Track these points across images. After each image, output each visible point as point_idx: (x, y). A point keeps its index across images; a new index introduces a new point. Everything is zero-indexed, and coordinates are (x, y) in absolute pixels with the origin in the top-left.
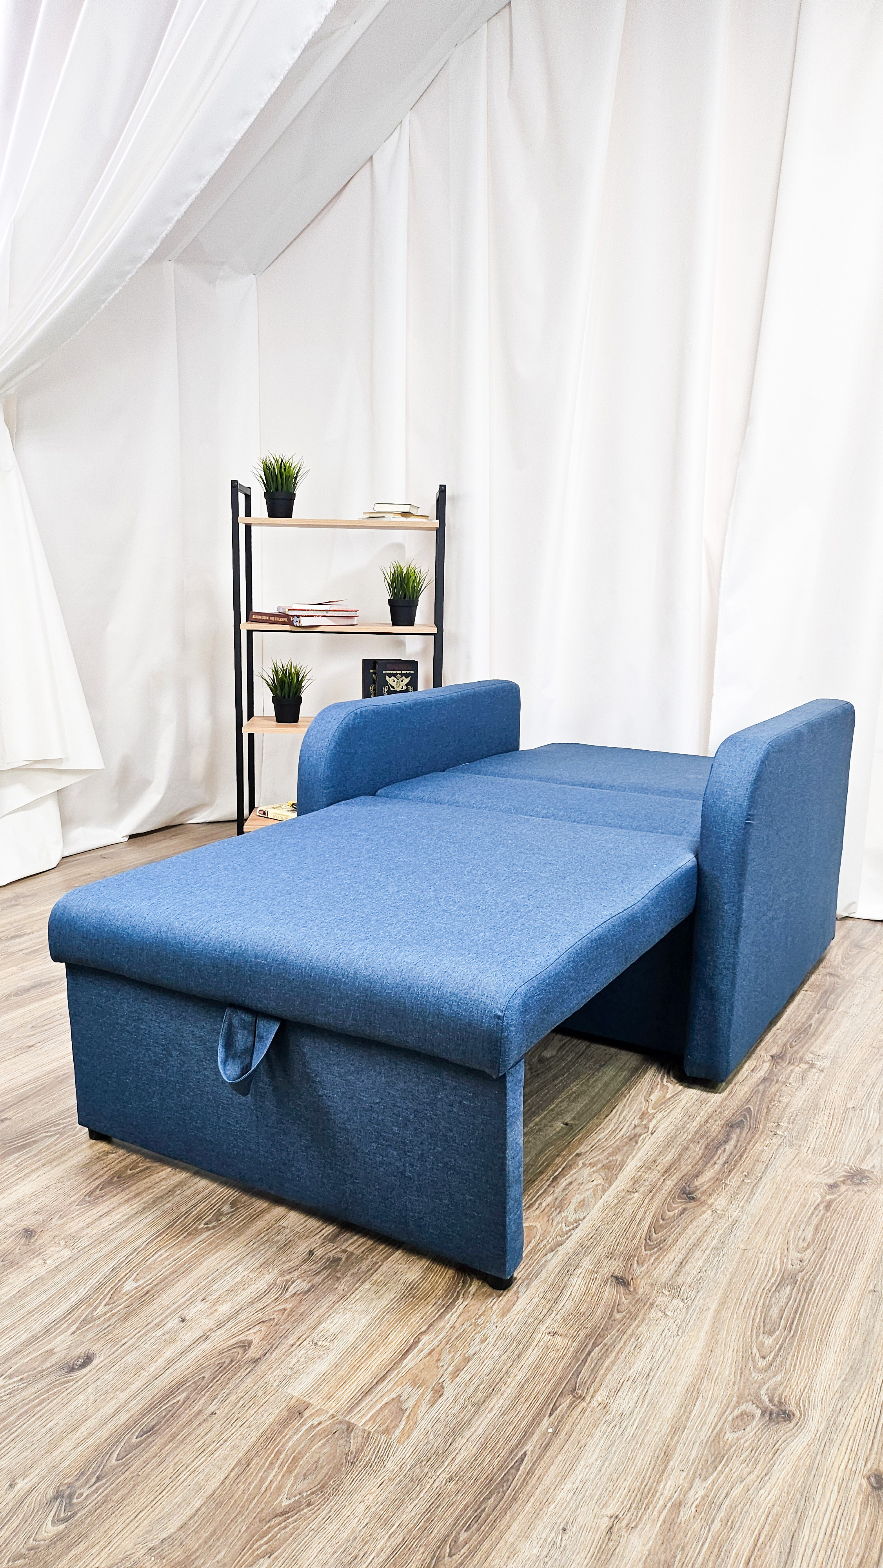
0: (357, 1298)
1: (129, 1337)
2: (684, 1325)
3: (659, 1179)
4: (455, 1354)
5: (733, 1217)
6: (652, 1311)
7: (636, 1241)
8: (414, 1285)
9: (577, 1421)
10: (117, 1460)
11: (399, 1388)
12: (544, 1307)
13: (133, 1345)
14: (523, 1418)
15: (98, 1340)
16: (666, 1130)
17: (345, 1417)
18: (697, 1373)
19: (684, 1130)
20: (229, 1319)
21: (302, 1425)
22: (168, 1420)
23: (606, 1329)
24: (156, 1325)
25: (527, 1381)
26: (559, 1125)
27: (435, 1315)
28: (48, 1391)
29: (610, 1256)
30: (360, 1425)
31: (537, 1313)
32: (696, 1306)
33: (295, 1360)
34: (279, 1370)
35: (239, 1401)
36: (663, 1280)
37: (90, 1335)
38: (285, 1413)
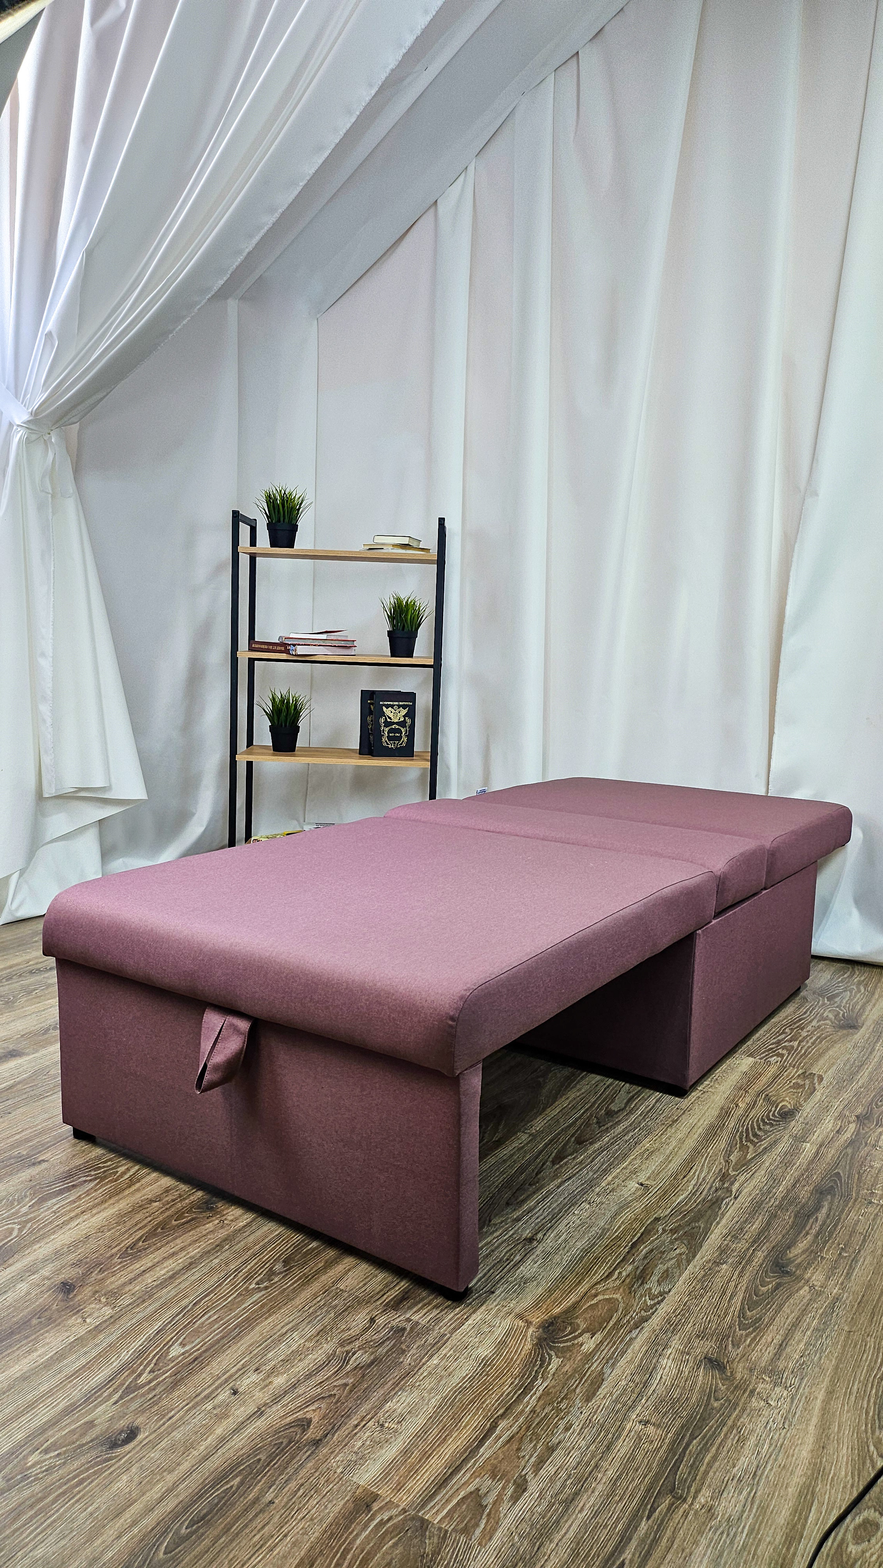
0: (425, 1374)
1: (176, 1410)
2: (790, 1416)
3: (748, 1249)
4: (538, 1442)
5: (833, 1294)
6: (753, 1400)
7: (729, 1318)
8: (487, 1361)
9: (680, 1526)
10: (165, 1553)
11: (477, 1480)
12: (633, 1392)
13: (181, 1418)
14: (618, 1519)
15: (143, 1412)
16: (750, 1195)
17: (419, 1511)
18: (809, 1472)
19: (771, 1195)
20: (286, 1393)
21: (372, 1519)
22: (221, 1508)
23: (703, 1419)
24: (206, 1397)
25: (619, 1477)
26: (633, 1185)
27: (513, 1397)
28: (88, 1469)
29: (702, 1335)
30: (435, 1522)
31: (624, 1399)
32: (801, 1396)
33: (360, 1444)
34: (342, 1455)
35: (299, 1489)
36: (763, 1365)
37: (134, 1406)
38: (351, 1506)
